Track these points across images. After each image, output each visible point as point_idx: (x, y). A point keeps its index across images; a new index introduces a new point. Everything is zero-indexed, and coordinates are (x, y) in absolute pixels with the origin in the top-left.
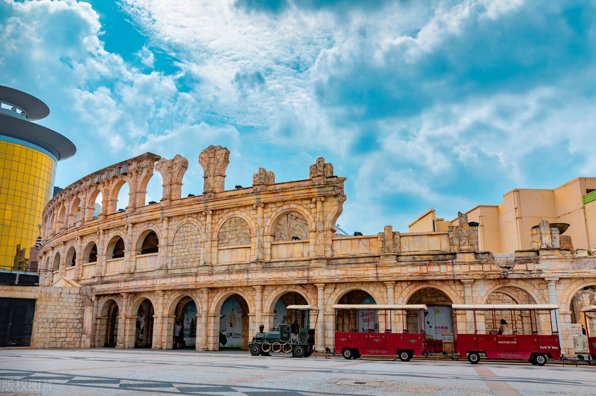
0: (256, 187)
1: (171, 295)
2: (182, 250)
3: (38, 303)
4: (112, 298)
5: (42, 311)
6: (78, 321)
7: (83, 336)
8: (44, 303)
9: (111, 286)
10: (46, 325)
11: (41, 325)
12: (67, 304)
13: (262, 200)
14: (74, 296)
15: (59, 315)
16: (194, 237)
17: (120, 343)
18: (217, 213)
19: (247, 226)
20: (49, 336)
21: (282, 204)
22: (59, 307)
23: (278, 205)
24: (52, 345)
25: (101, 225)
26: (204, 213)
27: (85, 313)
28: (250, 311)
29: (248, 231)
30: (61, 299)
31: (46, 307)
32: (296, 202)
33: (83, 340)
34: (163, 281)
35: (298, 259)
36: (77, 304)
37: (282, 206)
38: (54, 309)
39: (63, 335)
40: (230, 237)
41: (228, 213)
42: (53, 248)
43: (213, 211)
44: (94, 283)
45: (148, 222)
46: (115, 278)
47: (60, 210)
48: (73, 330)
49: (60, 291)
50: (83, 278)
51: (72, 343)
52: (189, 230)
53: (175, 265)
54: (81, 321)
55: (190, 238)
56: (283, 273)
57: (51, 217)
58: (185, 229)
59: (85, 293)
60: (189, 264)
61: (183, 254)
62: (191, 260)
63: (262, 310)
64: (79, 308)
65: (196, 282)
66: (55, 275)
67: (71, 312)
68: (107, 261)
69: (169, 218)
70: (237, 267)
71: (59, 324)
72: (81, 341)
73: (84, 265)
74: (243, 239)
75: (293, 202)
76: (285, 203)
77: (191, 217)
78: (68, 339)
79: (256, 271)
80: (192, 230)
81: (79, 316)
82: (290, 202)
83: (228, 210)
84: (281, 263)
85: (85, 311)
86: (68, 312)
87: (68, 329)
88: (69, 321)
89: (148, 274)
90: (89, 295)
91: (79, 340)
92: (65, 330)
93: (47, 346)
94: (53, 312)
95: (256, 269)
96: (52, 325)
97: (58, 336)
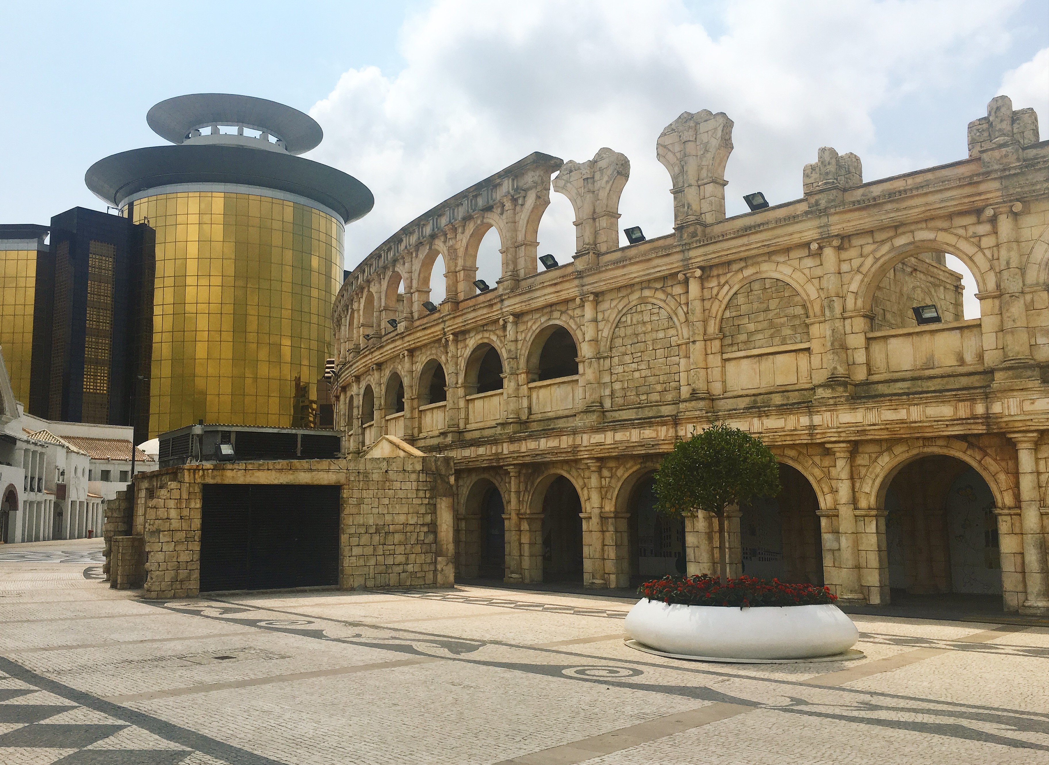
0: (817, 197)
1: (617, 468)
2: (634, 366)
3: (345, 493)
4: (486, 476)
5: (354, 510)
6: (425, 529)
7: (439, 559)
8: (356, 494)
9: (481, 450)
10: (365, 539)
11: (355, 541)
12: (401, 494)
13: (835, 230)
14: (413, 476)
15: (388, 518)
16: (661, 335)
17: (512, 572)
18: (715, 272)
19: (797, 299)
20: (372, 562)
21: (891, 233)
22: (386, 501)
23: (879, 236)
24: (381, 580)
25: (447, 324)
26: (681, 276)
27: (438, 513)
28: (822, 505)
29: (799, 311)
30: (388, 484)
31: (361, 501)
32: (932, 224)
33: (439, 567)
34: (598, 438)
35: (949, 370)
36: (421, 494)
37: (891, 239)
38: (376, 505)
39: (400, 559)
40: (751, 327)
41: (741, 270)
42: (358, 378)
43: (702, 268)
44: (446, 446)
45: (548, 310)
46: (487, 433)
47: (363, 301)
48: (418, 549)
49: (384, 465)
50: (421, 436)
51: (418, 575)
52: (646, 319)
53: (620, 401)
54: (433, 528)
55: (649, 337)
56: (912, 408)
57: (348, 317)
58: (636, 318)
59: (434, 468)
60: (655, 397)
61: (637, 375)
62: (659, 388)
63: (854, 502)
64: (426, 501)
65: (677, 437)
66: (367, 432)
67: (411, 511)
68: (468, 398)
69: (596, 295)
70: (777, 399)
71: (390, 537)
72: (435, 570)
73: (422, 408)
74: (787, 331)
75: (924, 225)
76: (900, 230)
77: (649, 288)
78: (410, 568)
79: (833, 407)
80: (655, 318)
81: (428, 519)
82: (913, 227)
83: (743, 264)
84: (900, 385)
85: (438, 506)
86: (405, 510)
87: (409, 547)
88: (409, 529)
89: (561, 424)
90: (443, 472)
91: (432, 567)
92: (403, 547)
93: (370, 584)
94: (375, 511)
95: (831, 402)
96: (376, 538)
97: (390, 561)
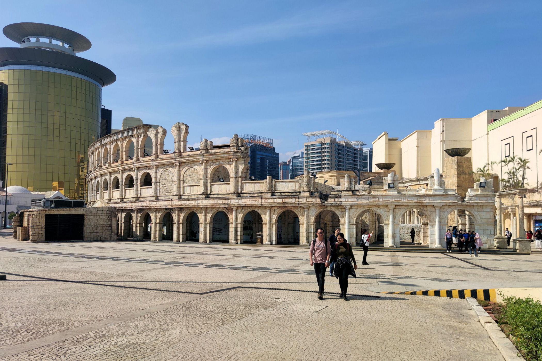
0: (202, 151)
1: (160, 211)
2: (165, 185)
3: (85, 217)
4: (129, 211)
5: (87, 221)
6: (108, 226)
7: (112, 234)
8: (88, 217)
9: (127, 204)
10: (91, 228)
11: (88, 229)
12: (101, 217)
13: (205, 159)
14: (105, 212)
15: (98, 223)
16: (171, 178)
17: (135, 238)
18: (182, 164)
19: (198, 173)
20: (93, 234)
21: (216, 161)
22: (97, 219)
23: (214, 161)
24: (95, 239)
25: (120, 167)
26: (175, 165)
27: (112, 222)
28: (200, 221)
29: (198, 176)
30: (97, 214)
31: (89, 219)
32: (223, 160)
33: (112, 236)
34: (155, 203)
35: (224, 193)
36: (107, 217)
37: (216, 162)
38: (94, 219)
39: (101, 234)
40: (189, 179)
41: (188, 165)
42: (95, 178)
43: (179, 164)
44: (119, 202)
45: (146, 167)
46: (130, 199)
47: (97, 152)
48: (106, 231)
49: (97, 209)
51: (106, 238)
52: (168, 174)
53: (161, 194)
54: (111, 226)
55: (168, 178)
56: (216, 201)
58: (166, 173)
59: (111, 210)
60: (169, 194)
61: (165, 188)
62: (170, 192)
63: (206, 221)
64: (109, 219)
65: (172, 204)
67: (104, 221)
68: (125, 189)
69: (157, 166)
70: (193, 197)
71: (98, 228)
72: (111, 237)
74: (196, 181)
75: (221, 160)
76: (218, 161)
77: (168, 166)
78: (104, 236)
79: (202, 199)
80: (169, 173)
81: (109, 223)
82: (220, 160)
83: (188, 163)
84: (215, 195)
85: (112, 220)
86: (102, 221)
87: (103, 230)
88: (103, 226)
89: (147, 199)
90: (114, 211)
91: (110, 236)
92: (102, 231)
93: (92, 240)
94: (94, 221)
95: (202, 198)
96: (94, 228)
97: (98, 234)
